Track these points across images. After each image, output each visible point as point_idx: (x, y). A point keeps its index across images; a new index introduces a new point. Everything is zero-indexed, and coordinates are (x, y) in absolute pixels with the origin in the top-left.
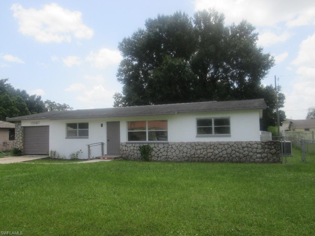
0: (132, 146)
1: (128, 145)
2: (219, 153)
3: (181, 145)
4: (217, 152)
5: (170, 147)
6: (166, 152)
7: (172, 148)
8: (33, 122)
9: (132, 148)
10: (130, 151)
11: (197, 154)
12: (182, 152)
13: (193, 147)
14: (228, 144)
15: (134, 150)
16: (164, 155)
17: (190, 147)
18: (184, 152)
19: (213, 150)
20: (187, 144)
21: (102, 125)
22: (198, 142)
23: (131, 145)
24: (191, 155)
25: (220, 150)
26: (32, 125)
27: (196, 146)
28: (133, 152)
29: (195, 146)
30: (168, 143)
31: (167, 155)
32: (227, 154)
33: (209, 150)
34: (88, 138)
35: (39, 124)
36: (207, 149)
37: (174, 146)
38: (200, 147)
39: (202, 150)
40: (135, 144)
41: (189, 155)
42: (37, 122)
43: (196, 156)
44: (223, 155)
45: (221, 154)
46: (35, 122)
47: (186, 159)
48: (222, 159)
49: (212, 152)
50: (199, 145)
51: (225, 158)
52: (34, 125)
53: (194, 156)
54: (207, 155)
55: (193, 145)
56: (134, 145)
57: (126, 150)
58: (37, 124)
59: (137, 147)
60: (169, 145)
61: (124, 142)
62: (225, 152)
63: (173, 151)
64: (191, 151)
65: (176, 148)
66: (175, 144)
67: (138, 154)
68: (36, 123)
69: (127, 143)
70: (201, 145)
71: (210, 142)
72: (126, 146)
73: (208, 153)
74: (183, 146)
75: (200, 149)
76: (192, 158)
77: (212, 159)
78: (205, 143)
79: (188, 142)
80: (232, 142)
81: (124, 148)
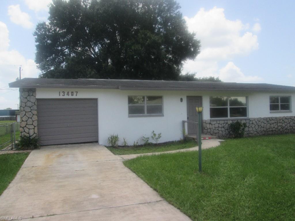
0: (217, 123)
1: (213, 123)
2: (285, 126)
3: (259, 120)
4: (284, 125)
5: (251, 122)
6: (248, 128)
7: (252, 123)
8: (64, 92)
9: (217, 125)
10: (214, 129)
11: (271, 128)
12: (260, 127)
13: (268, 121)
14: (291, 118)
15: (219, 127)
16: (246, 131)
17: (266, 122)
18: (261, 127)
19: (281, 124)
20: (264, 119)
21: (181, 100)
22: (271, 117)
23: (215, 122)
24: (267, 129)
25: (286, 124)
26: (61, 97)
27: (270, 120)
28: (218, 130)
29: (269, 122)
30: (249, 119)
31: (249, 131)
32: (290, 126)
33: (279, 124)
34: (163, 116)
35: (76, 95)
36: (278, 123)
37: (254, 122)
38: (273, 122)
39: (274, 124)
40: (220, 121)
41: (265, 129)
42: (72, 92)
43: (271, 129)
44: (288, 127)
45: (286, 127)
46: (68, 93)
47: (264, 133)
48: (287, 131)
49: (281, 126)
50: (273, 120)
51: (288, 130)
52: (66, 97)
53: (269, 130)
54: (278, 128)
55: (268, 120)
56: (218, 123)
57: (210, 128)
58: (72, 95)
59: (221, 124)
60: (250, 121)
61: (208, 120)
62: (289, 125)
63: (253, 126)
64: (267, 125)
65: (255, 124)
66: (255, 120)
67: (222, 131)
68: (70, 94)
69: (211, 120)
70: (274, 120)
71: (280, 117)
72: (210, 123)
73: (278, 126)
74: (261, 121)
75: (273, 124)
76: (267, 132)
77: (281, 132)
78: (276, 118)
79: (265, 118)
80: (293, 117)
81: (208, 126)
